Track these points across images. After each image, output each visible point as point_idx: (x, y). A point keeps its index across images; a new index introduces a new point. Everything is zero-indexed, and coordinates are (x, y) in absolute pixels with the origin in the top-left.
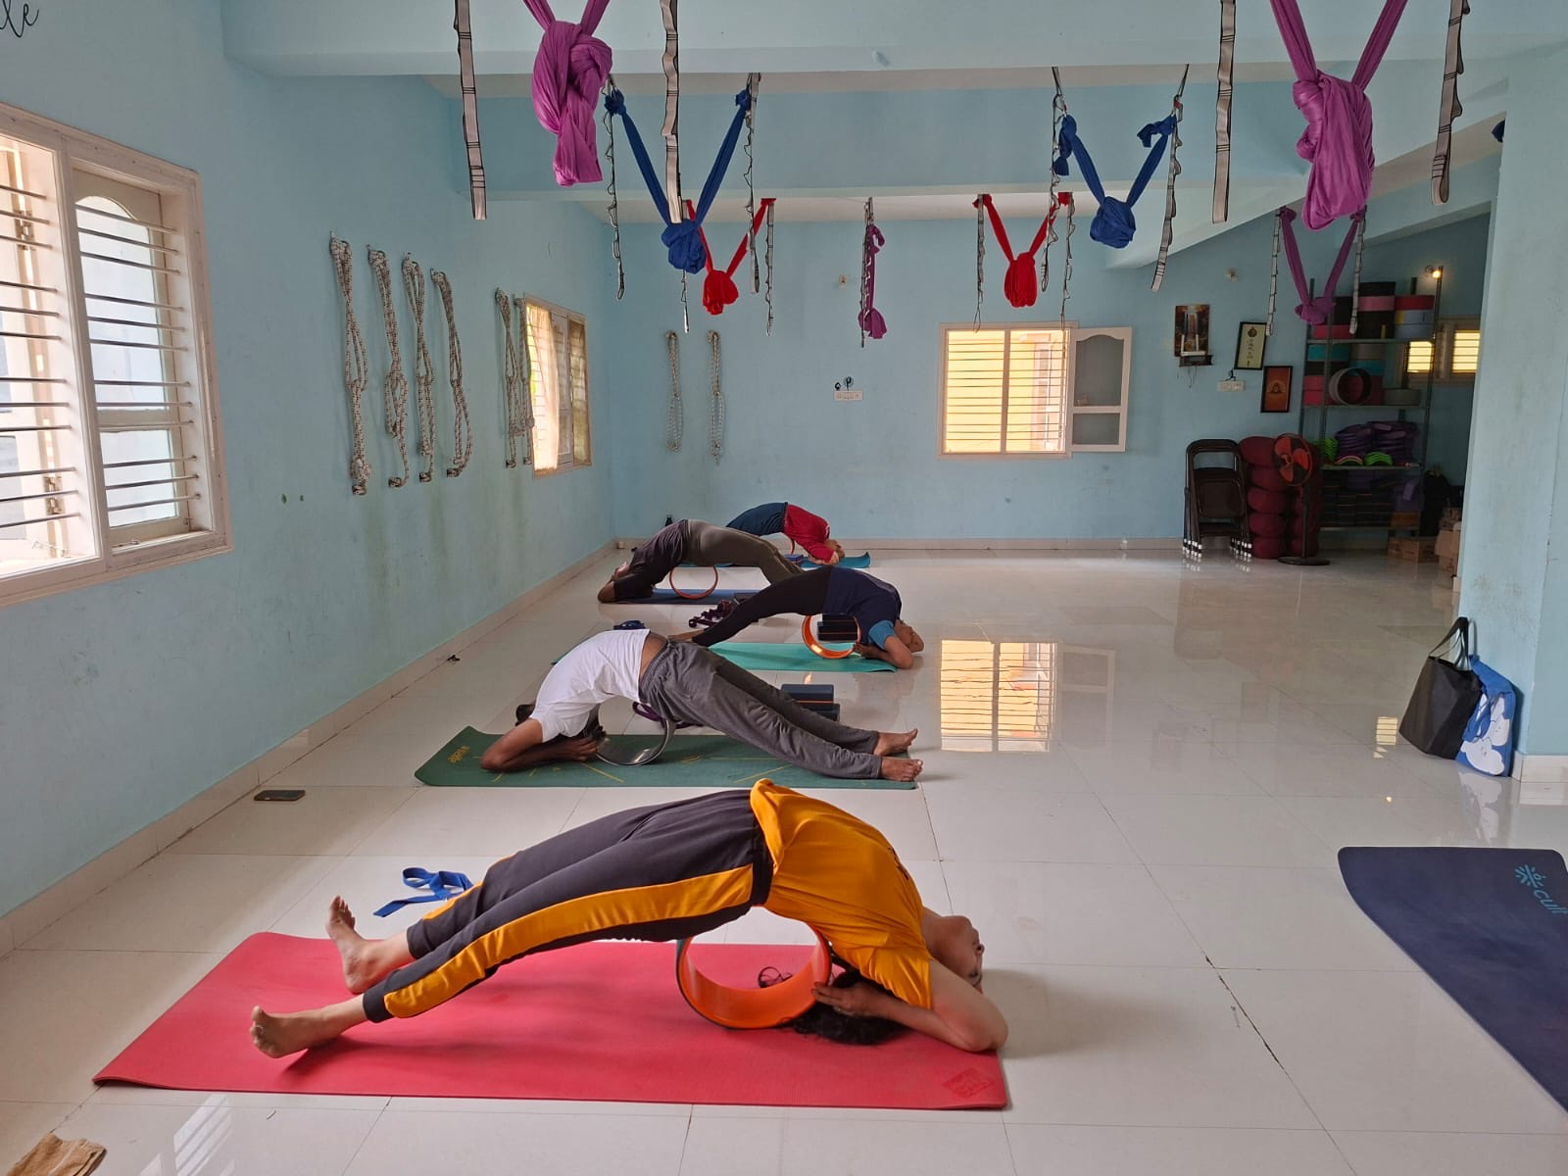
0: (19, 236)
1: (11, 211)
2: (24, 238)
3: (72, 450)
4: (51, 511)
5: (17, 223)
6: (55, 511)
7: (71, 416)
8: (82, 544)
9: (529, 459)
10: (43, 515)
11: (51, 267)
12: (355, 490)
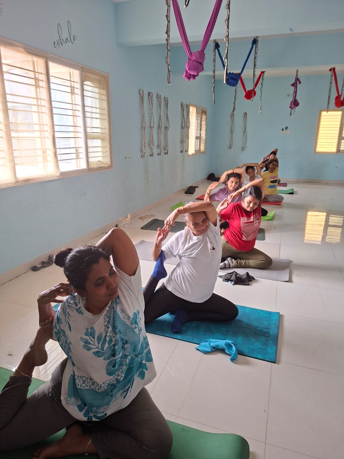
0: (71, 92)
1: (70, 86)
2: (72, 93)
3: (81, 143)
4: (77, 157)
5: (71, 89)
6: (78, 157)
7: (82, 135)
8: (83, 165)
9: (187, 151)
10: (75, 158)
11: (78, 99)
12: (142, 157)
